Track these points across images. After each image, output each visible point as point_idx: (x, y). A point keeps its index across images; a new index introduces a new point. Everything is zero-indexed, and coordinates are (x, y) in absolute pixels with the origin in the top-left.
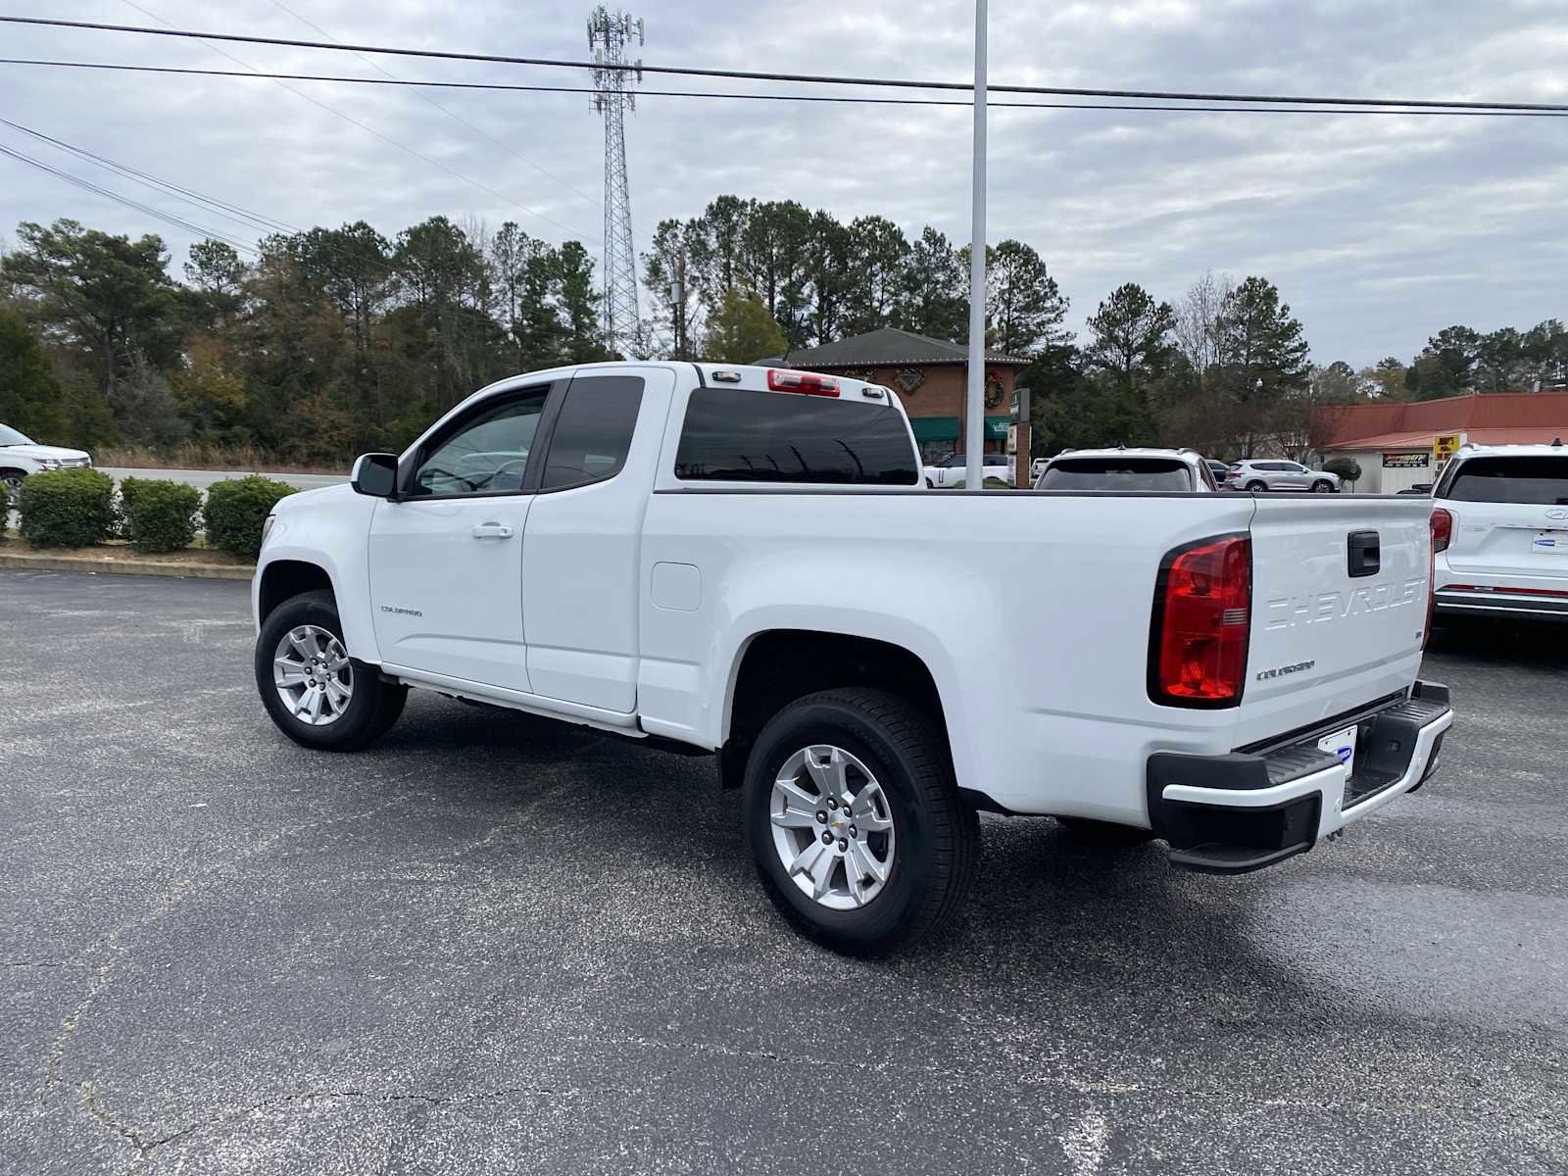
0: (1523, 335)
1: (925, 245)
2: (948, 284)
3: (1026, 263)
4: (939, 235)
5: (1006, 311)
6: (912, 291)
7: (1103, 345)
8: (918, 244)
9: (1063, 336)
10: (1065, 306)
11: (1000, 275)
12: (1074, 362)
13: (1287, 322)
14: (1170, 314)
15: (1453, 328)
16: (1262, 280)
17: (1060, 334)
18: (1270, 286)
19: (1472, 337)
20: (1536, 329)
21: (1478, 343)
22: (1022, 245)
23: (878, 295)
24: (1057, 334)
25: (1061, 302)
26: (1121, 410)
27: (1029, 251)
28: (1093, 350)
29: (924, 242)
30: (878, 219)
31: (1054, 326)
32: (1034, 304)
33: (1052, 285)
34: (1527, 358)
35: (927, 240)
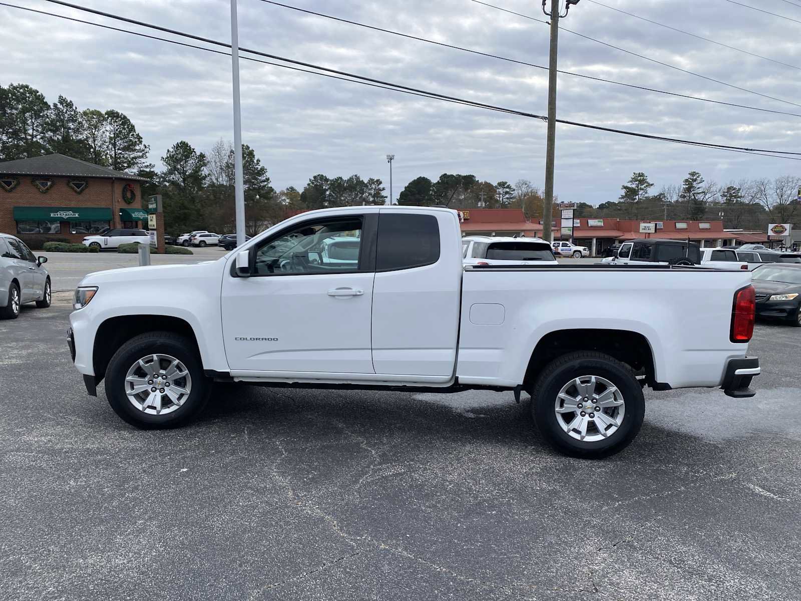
0: (345, 180)
1: (59, 106)
2: (77, 131)
3: (123, 124)
4: (69, 101)
5: (113, 149)
6: (54, 132)
7: (170, 172)
8: (55, 105)
9: (148, 166)
10: (147, 149)
11: (108, 128)
12: (156, 180)
13: (259, 167)
14: (204, 158)
15: (319, 175)
16: (247, 146)
17: (146, 164)
18: (251, 149)
19: (327, 180)
20: (350, 178)
21: (329, 183)
22: (120, 114)
23: (30, 132)
24: (144, 165)
25: (146, 147)
26: (183, 207)
27: (125, 117)
28: (165, 174)
29: (59, 104)
30: (27, 87)
31: (143, 160)
32: (130, 147)
33: (139, 138)
34: (347, 191)
35: (61, 103)
